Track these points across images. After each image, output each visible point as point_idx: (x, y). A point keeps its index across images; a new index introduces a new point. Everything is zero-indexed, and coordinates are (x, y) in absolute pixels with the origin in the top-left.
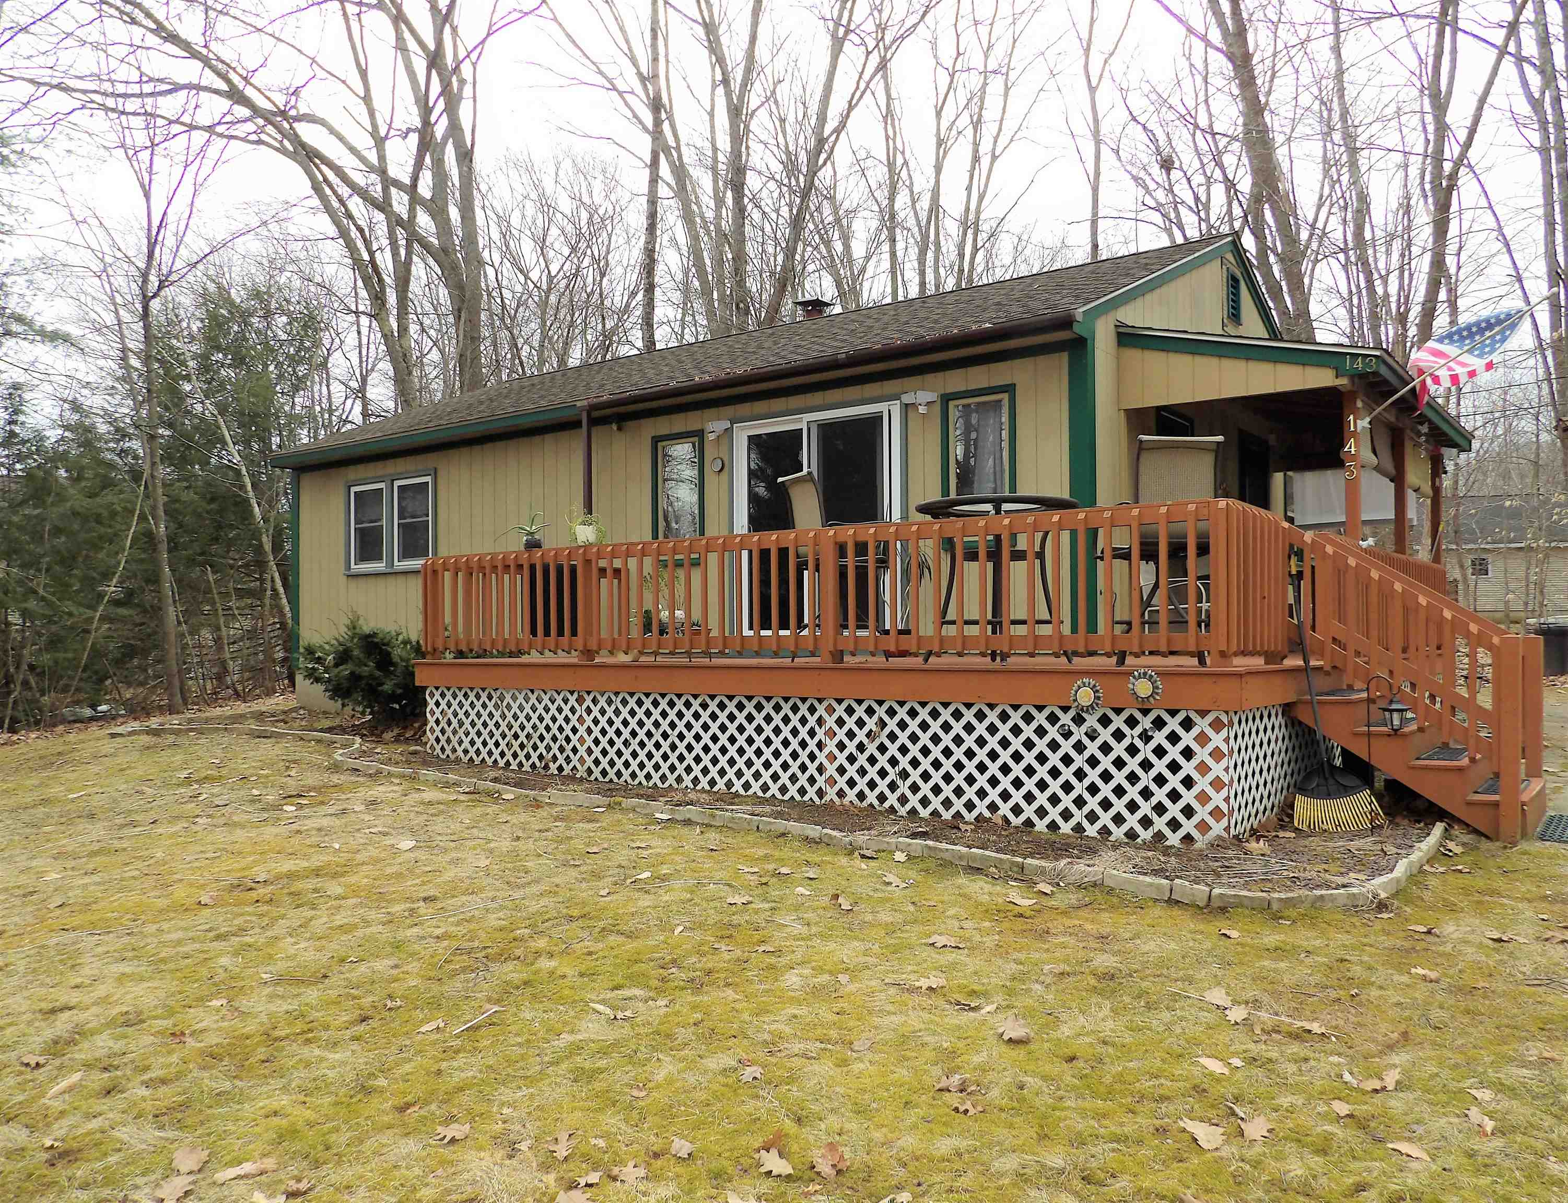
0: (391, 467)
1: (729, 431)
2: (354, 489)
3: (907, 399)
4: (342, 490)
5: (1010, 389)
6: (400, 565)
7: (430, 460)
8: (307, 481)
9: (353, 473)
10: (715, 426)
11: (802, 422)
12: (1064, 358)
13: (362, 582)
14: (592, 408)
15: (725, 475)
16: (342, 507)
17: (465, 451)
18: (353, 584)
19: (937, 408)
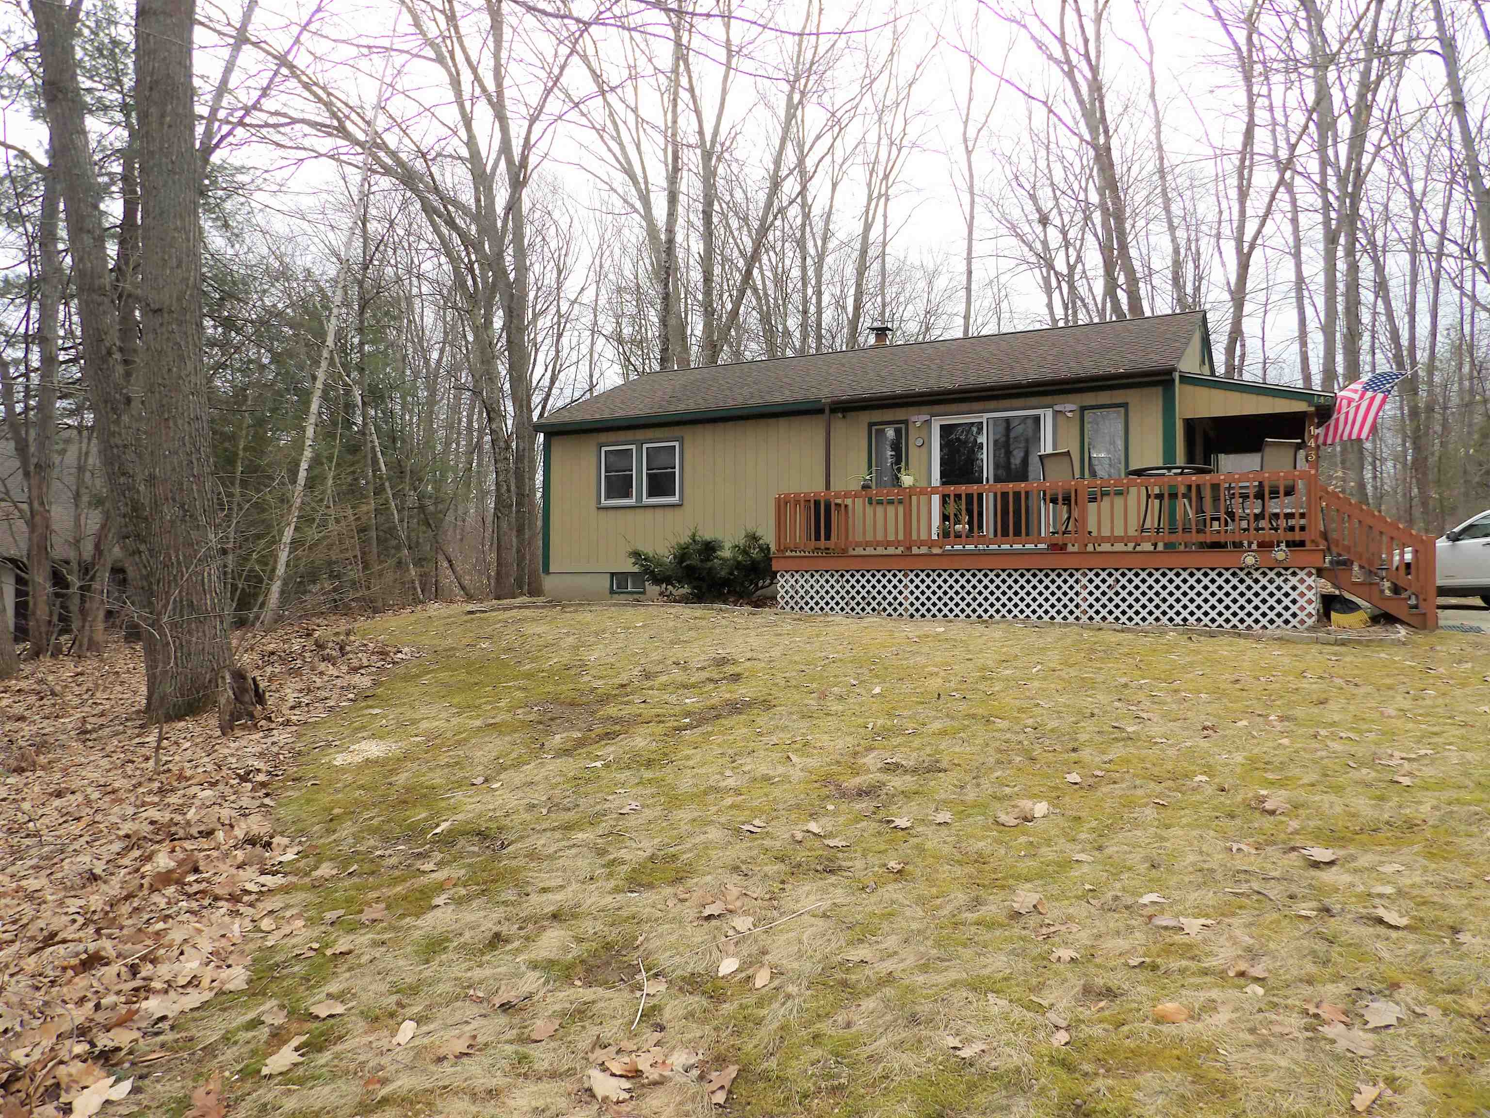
0: (640, 435)
1: (928, 423)
2: (604, 449)
3: (1057, 408)
4: (594, 449)
5: (1125, 405)
6: (646, 500)
7: (677, 431)
8: (556, 443)
9: (603, 437)
10: (917, 418)
11: (984, 418)
12: (1159, 390)
13: (611, 513)
14: (833, 403)
15: (924, 449)
16: (594, 460)
17: (709, 427)
18: (603, 514)
19: (1078, 413)
